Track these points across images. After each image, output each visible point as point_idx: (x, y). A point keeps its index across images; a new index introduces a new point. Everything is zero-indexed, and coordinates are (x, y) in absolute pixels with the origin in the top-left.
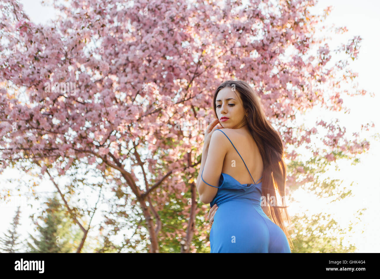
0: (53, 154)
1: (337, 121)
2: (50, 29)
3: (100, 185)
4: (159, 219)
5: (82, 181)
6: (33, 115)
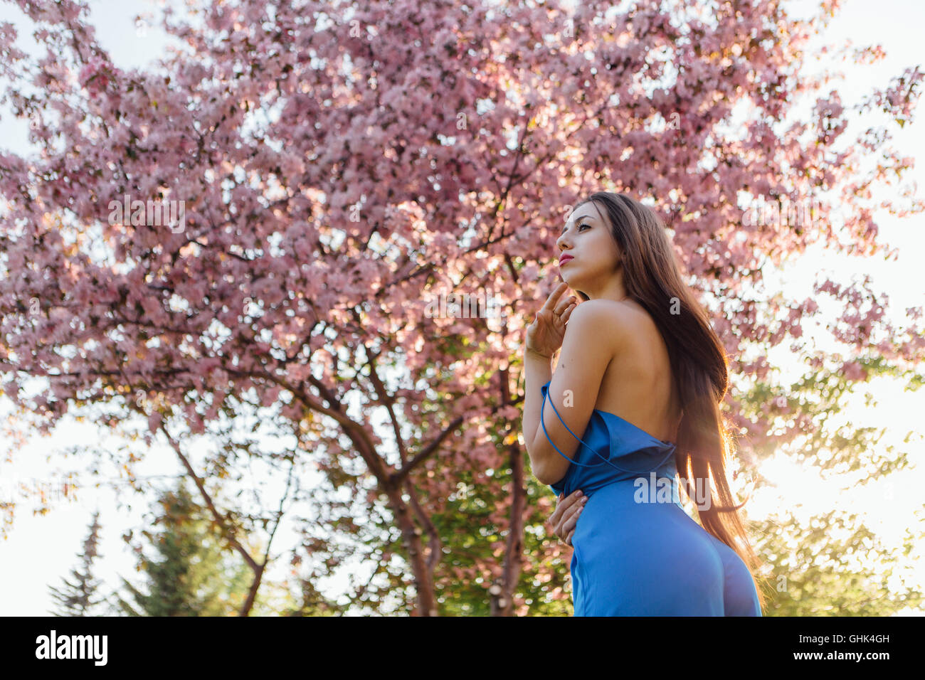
0: (176, 383)
2: (163, 82)
3: (290, 456)
4: (435, 537)
5: (246, 447)
6: (127, 292)
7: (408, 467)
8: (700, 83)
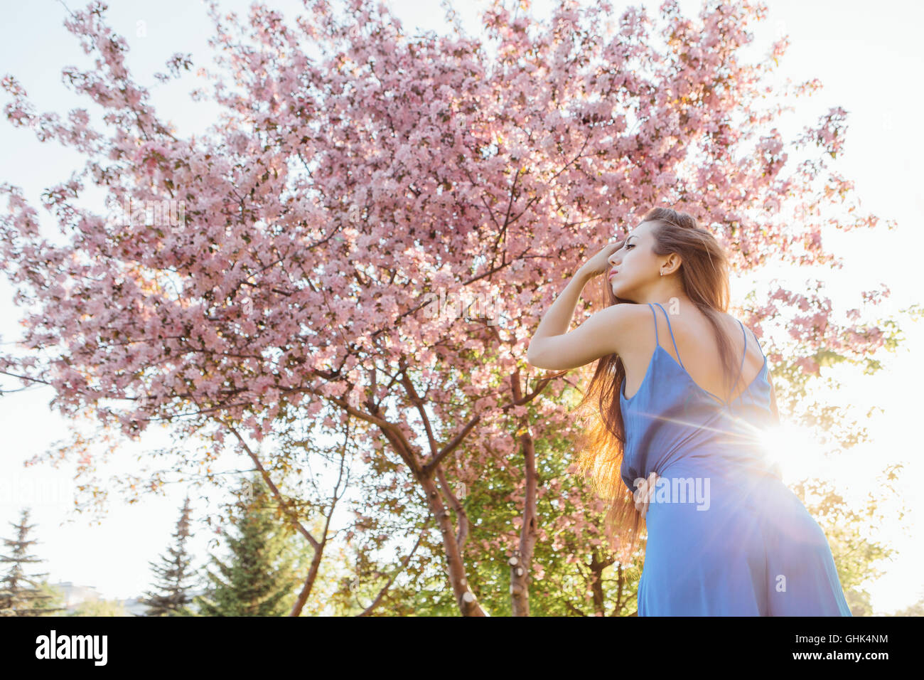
1: (819, 286)
2: (203, 158)
3: (341, 450)
4: (463, 515)
5: (303, 444)
6: (192, 327)
7: (437, 459)
8: (657, 131)
